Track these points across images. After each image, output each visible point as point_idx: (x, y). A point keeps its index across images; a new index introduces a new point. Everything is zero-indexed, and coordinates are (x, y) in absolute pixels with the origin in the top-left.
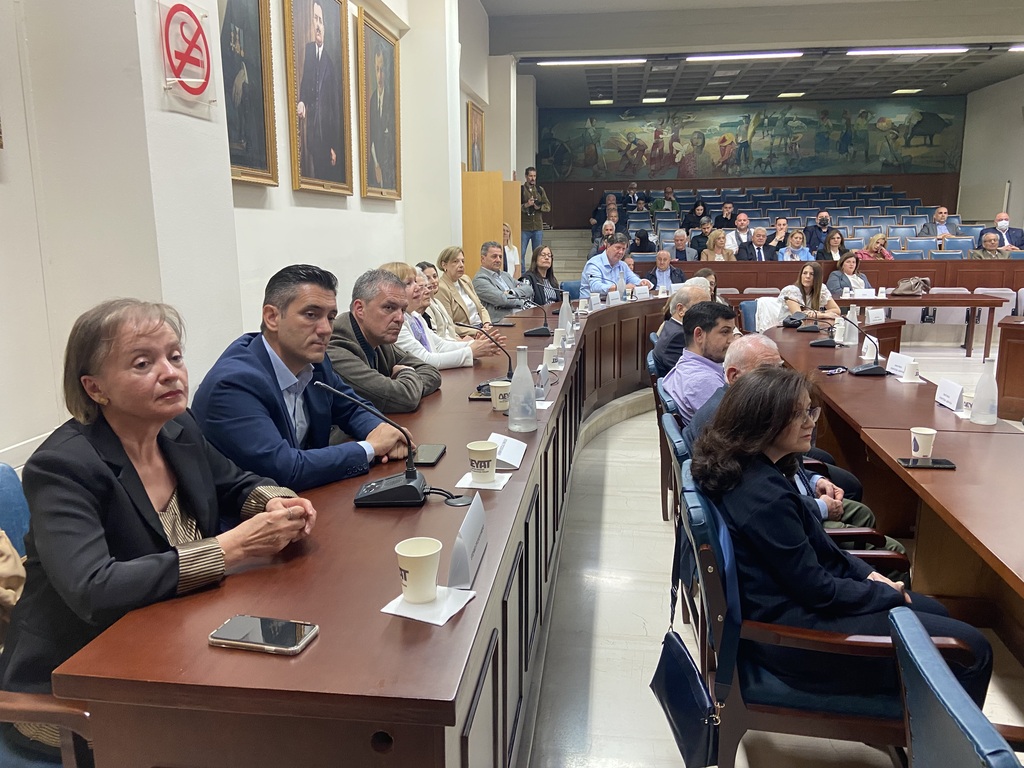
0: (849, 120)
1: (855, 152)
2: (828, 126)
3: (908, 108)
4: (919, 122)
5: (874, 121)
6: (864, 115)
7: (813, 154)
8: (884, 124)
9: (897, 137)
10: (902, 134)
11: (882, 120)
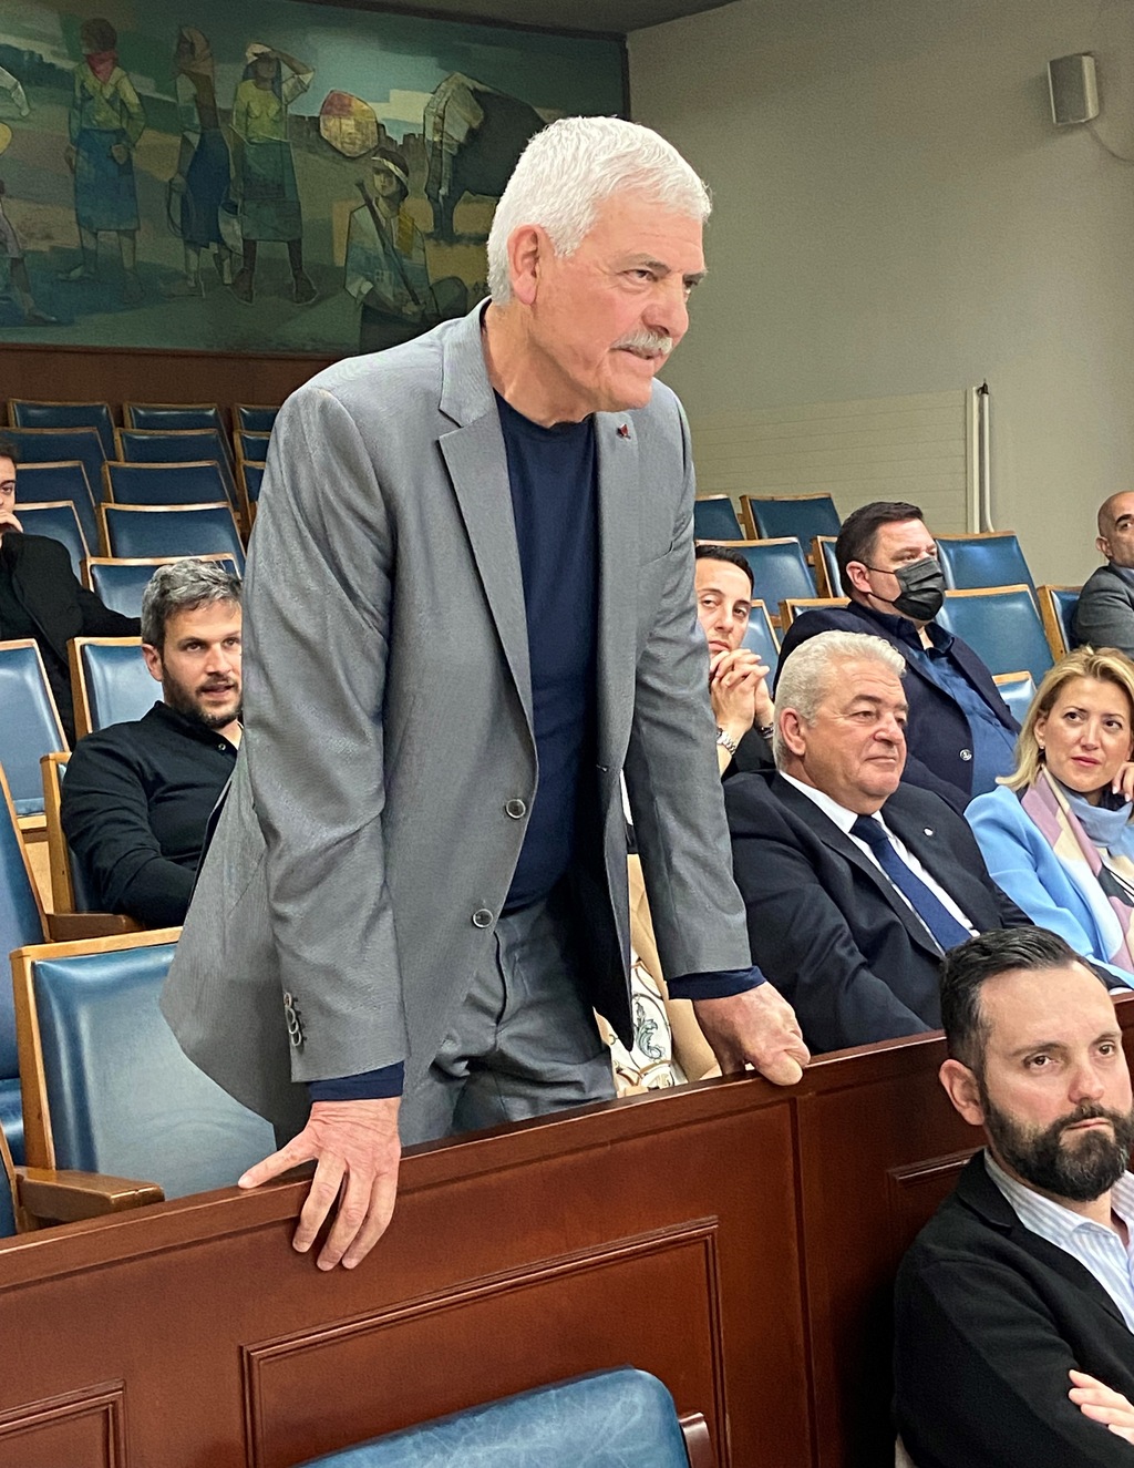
0: (205, 85)
1: (250, 245)
2: (117, 101)
3: (426, 65)
4: (472, 134)
5: (309, 107)
6: (265, 73)
7: (70, 238)
8: (348, 125)
9: (403, 193)
10: (418, 180)
11: (337, 105)
